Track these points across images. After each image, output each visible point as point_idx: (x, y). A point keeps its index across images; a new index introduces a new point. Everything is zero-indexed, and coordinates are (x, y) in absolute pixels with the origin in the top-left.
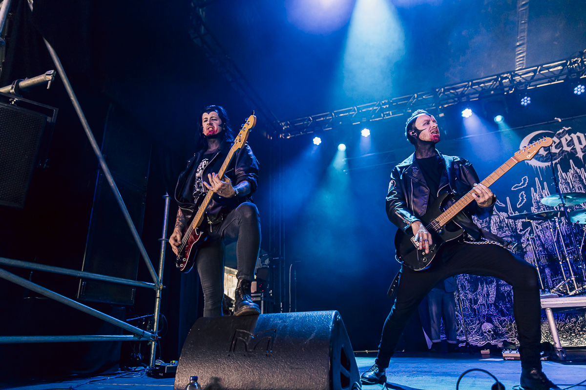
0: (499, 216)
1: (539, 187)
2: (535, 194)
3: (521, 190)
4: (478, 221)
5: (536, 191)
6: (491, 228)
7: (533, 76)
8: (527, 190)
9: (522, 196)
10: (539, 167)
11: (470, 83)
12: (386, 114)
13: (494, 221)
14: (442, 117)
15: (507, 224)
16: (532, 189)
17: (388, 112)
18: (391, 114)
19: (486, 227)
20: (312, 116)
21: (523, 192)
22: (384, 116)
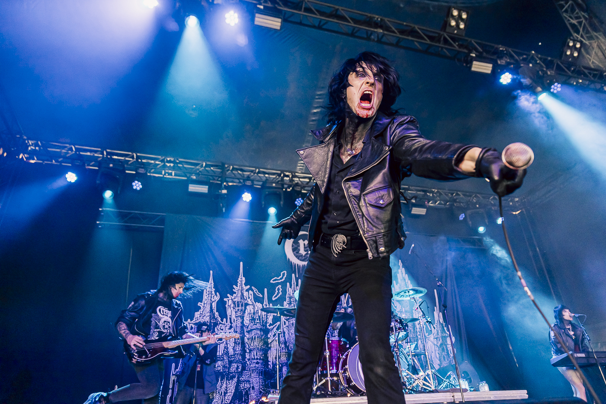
0: (254, 307)
1: (294, 283)
2: (290, 289)
3: (278, 284)
4: (234, 308)
5: (291, 287)
6: (245, 318)
7: (308, 182)
8: (284, 285)
9: (278, 289)
10: (298, 265)
11: (257, 170)
12: (167, 173)
13: (249, 311)
14: (225, 194)
15: (259, 317)
16: (288, 284)
17: (170, 171)
18: (173, 174)
19: (240, 316)
20: (77, 146)
21: (280, 286)
22: (165, 174)
